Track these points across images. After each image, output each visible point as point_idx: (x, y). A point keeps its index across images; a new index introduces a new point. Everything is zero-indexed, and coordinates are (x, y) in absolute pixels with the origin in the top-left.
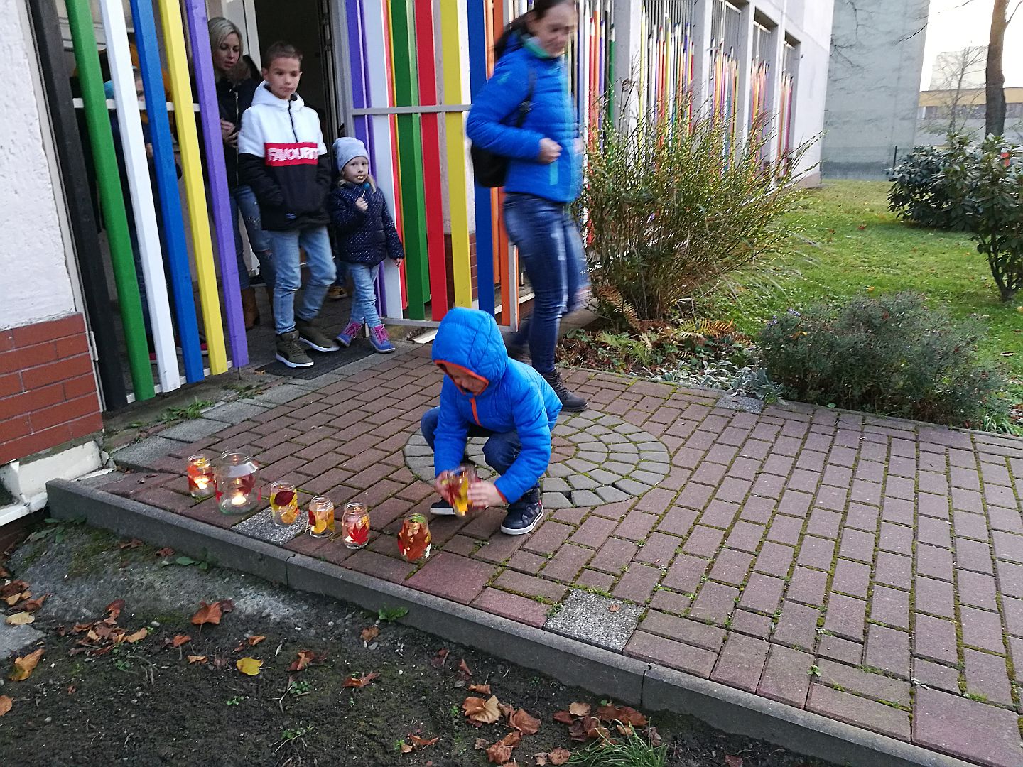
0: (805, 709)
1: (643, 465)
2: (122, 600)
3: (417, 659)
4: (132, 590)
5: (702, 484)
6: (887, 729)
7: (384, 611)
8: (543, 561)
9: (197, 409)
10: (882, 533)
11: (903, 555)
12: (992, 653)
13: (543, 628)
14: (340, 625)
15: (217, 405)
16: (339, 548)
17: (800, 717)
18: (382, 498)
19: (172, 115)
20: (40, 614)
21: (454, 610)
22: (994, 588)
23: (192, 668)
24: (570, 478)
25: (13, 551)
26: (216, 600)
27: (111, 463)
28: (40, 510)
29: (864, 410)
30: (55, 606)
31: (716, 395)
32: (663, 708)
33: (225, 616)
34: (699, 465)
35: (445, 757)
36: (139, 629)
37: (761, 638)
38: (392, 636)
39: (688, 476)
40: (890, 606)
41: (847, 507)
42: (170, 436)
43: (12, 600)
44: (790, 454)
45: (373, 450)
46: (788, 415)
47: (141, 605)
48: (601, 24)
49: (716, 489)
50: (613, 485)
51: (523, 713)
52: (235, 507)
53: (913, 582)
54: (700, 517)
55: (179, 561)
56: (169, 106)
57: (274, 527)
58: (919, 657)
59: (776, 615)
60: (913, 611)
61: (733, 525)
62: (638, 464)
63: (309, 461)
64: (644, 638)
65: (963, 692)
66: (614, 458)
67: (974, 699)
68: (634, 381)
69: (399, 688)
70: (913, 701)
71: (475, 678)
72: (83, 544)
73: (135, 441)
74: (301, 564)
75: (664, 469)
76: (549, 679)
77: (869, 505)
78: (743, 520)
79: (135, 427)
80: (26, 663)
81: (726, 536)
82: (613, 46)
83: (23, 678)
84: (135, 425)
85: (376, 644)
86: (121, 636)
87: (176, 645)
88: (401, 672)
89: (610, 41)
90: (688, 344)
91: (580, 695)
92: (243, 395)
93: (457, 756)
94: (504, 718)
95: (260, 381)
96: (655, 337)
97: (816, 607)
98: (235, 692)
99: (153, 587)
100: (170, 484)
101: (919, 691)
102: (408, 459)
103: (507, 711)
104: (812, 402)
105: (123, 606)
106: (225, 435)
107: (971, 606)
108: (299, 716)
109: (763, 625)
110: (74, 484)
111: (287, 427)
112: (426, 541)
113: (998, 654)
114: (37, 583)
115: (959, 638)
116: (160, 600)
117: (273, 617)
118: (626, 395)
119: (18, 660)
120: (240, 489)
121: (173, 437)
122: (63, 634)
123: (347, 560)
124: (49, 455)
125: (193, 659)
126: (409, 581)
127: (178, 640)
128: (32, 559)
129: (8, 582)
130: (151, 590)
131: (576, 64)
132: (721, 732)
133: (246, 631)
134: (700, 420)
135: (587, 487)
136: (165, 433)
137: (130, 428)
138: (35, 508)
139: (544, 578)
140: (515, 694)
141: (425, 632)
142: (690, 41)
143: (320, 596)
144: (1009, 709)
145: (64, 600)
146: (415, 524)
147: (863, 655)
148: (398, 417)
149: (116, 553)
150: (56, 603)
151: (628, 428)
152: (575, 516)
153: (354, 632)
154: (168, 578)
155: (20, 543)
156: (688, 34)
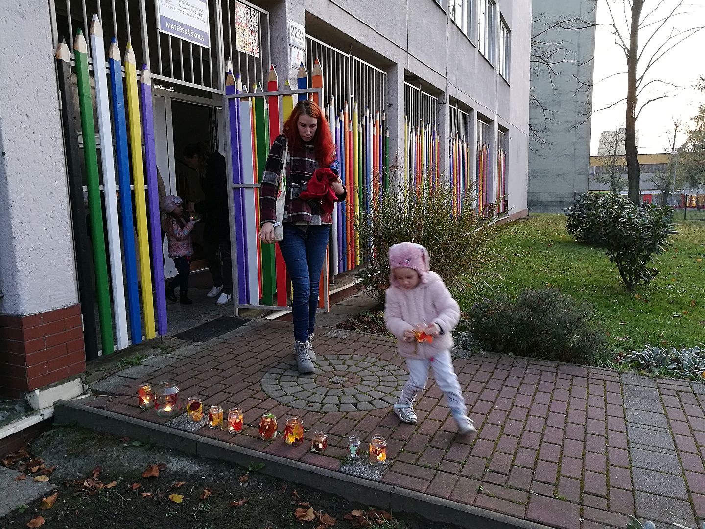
0: (473, 506)
2: (100, 467)
3: (270, 491)
4: (106, 461)
5: (431, 397)
6: (512, 514)
7: (251, 466)
8: (339, 439)
9: (138, 360)
10: (528, 422)
11: (537, 432)
12: (574, 478)
13: (338, 471)
14: (227, 475)
15: (149, 358)
16: (226, 434)
17: (469, 509)
18: (250, 408)
19: (133, 192)
20: (53, 475)
21: (290, 463)
22: (583, 447)
23: (144, 499)
24: (357, 395)
25: (32, 443)
26: (156, 463)
27: (89, 391)
28: (49, 418)
29: (530, 356)
30: (60, 472)
32: (401, 510)
33: (162, 472)
34: (431, 387)
36: (112, 481)
37: (454, 474)
38: (256, 479)
40: (525, 457)
41: (511, 409)
42: (123, 375)
43: (34, 469)
44: (483, 381)
45: (243, 382)
46: (483, 359)
47: (111, 469)
48: (380, 128)
49: (439, 400)
50: (381, 399)
51: (327, 515)
52: (166, 413)
53: (540, 445)
54: (428, 415)
55: (134, 443)
56: (132, 187)
57: (189, 423)
58: (536, 481)
59: (463, 463)
60: (537, 459)
61: (446, 418)
62: (396, 387)
63: (206, 388)
64: (392, 474)
65: (555, 496)
66: (383, 384)
67: (560, 499)
69: (260, 506)
70: (528, 500)
71: (301, 500)
72: (76, 437)
73: (103, 378)
74: (205, 442)
76: (341, 498)
77: (523, 407)
79: (102, 371)
80: (50, 500)
81: (442, 425)
82: (388, 139)
83: (48, 508)
84: (102, 369)
85: (247, 484)
86: (102, 485)
87: (134, 489)
88: (261, 498)
89: (386, 137)
91: (358, 506)
92: (164, 351)
94: (317, 518)
95: (174, 344)
97: (486, 459)
98: (170, 511)
99: (119, 459)
100: (126, 402)
101: (533, 497)
102: (263, 386)
103: (318, 515)
104: (500, 352)
105: (101, 470)
106: (156, 374)
107: (569, 457)
108: (205, 521)
109: (456, 468)
110: (69, 402)
111: (192, 369)
112: (275, 428)
113: (577, 479)
114: (48, 460)
115: (558, 471)
116: (123, 466)
117: (189, 472)
118: (392, 350)
119: (44, 499)
120: (169, 402)
121: (125, 376)
122: (68, 486)
123: (231, 440)
124: (55, 386)
125: (145, 494)
126: (265, 450)
127: (135, 486)
128: (45, 447)
129: (31, 460)
130: (118, 461)
131: (365, 152)
132: (431, 521)
133: (174, 480)
135: (367, 400)
136: (120, 374)
137: (98, 371)
138: (46, 417)
139: (340, 447)
140: (323, 507)
141: (274, 477)
142: (436, 133)
143: (215, 459)
144: (577, 503)
145: (66, 468)
146: (269, 417)
147: (507, 481)
148: (257, 363)
149: (95, 442)
150: (61, 470)
151: (392, 367)
152: (359, 416)
153: (235, 478)
154: (128, 453)
155: (36, 438)
156: (435, 130)
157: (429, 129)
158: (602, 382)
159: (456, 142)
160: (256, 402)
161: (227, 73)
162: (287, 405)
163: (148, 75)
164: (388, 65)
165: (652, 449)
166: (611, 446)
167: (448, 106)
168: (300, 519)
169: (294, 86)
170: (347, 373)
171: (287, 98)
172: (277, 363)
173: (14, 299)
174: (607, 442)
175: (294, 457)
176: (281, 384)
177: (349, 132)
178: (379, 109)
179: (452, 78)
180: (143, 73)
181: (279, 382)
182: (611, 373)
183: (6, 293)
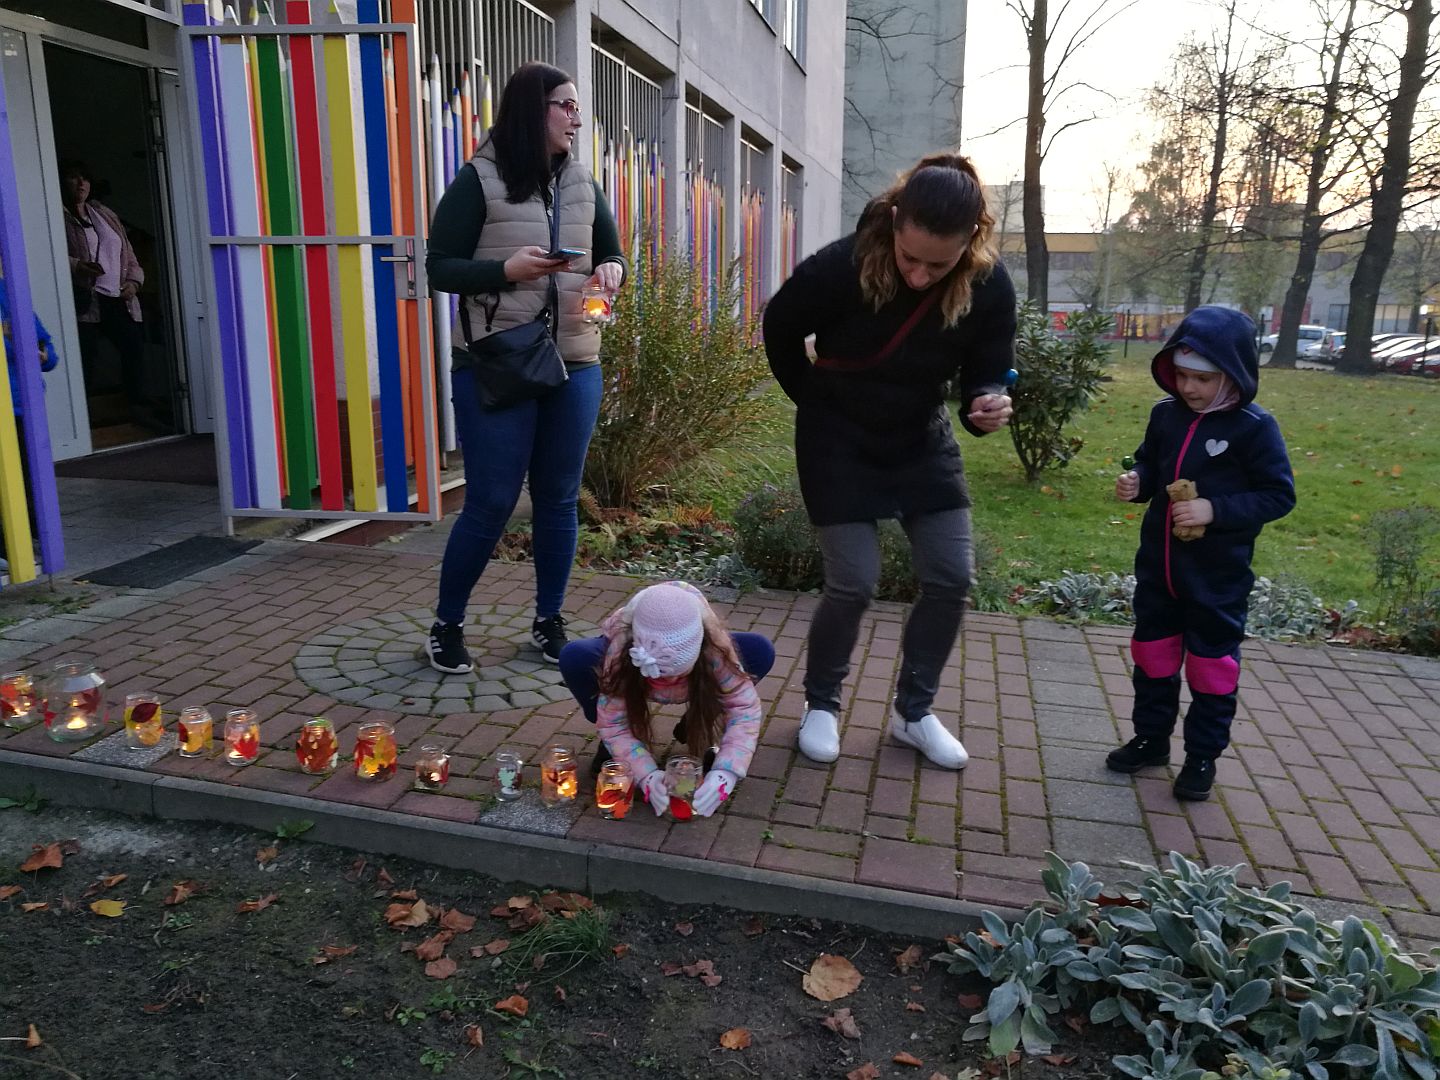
0: (755, 867)
3: (327, 874)
6: (830, 875)
7: (284, 827)
8: (475, 763)
10: (854, 710)
11: (872, 729)
12: (943, 804)
13: (476, 823)
14: (227, 850)
15: (22, 623)
16: (221, 766)
17: (749, 874)
18: (274, 712)
21: (371, 815)
23: (31, 916)
24: (508, 680)
26: (53, 841)
32: (611, 888)
33: (68, 860)
35: (368, 963)
38: (295, 855)
40: (851, 774)
45: (254, 665)
46: (766, 603)
51: (454, 912)
52: (72, 733)
57: (130, 750)
58: (873, 814)
60: (874, 776)
63: (167, 680)
64: (591, 822)
65: (910, 838)
67: (919, 843)
68: (590, 575)
69: (307, 907)
70: (861, 850)
71: (397, 886)
74: (173, 786)
76: (484, 877)
85: (275, 865)
88: (308, 890)
90: (660, 536)
91: (519, 889)
92: (60, 609)
93: (381, 960)
94: (434, 920)
95: (83, 593)
96: (620, 530)
97: (777, 781)
98: (94, 934)
101: (868, 840)
102: (301, 671)
103: (436, 913)
104: (794, 589)
106: (42, 656)
108: (182, 948)
111: (131, 644)
112: (333, 746)
113: (950, 806)
115: (915, 796)
117: (136, 852)
118: (580, 591)
120: (80, 708)
123: (233, 777)
125: (30, 906)
126: (314, 792)
127: (5, 892)
132: (672, 904)
133: (100, 873)
135: (530, 688)
139: (477, 778)
140: (446, 897)
141: (336, 846)
142: (658, 161)
143: (197, 822)
144: (950, 847)
146: (318, 727)
147: (819, 818)
148: (283, 627)
152: (514, 718)
153: (245, 856)
156: (656, 152)
157: (643, 149)
158: (988, 637)
159: (700, 183)
160: (286, 702)
162: (355, 704)
165: (1079, 745)
166: (1009, 746)
167: (682, 104)
168: (397, 924)
169: (349, 18)
170: (485, 638)
171: (332, 43)
172: (326, 626)
174: (1001, 740)
175: (377, 801)
176: (340, 664)
179: (691, 45)
181: (336, 661)
182: (1005, 621)
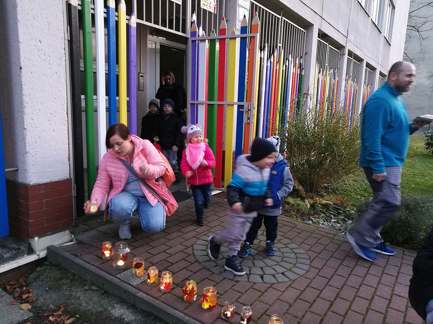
1: (298, 265)
2: (66, 303)
4: (71, 299)
5: (323, 277)
16: (158, 291)
18: (180, 269)
20: (34, 304)
24: (264, 268)
25: (29, 274)
27: (75, 240)
28: (43, 258)
29: (404, 247)
30: (41, 302)
31: (335, 233)
34: (323, 267)
36: (71, 318)
39: (317, 272)
41: (391, 297)
43: (24, 297)
44: (366, 266)
45: (181, 245)
47: (74, 306)
48: (298, 68)
49: (330, 280)
50: (283, 274)
52: (119, 266)
54: (320, 294)
55: (94, 288)
56: (117, 98)
57: (133, 277)
61: (335, 299)
62: (295, 264)
63: (153, 248)
66: (285, 260)
68: (299, 222)
72: (57, 275)
73: (85, 231)
75: (306, 268)
77: (402, 297)
78: (340, 298)
82: (303, 76)
84: (87, 224)
86: (62, 321)
89: (302, 74)
90: (326, 206)
96: (312, 202)
99: (80, 299)
100: (95, 253)
102: (194, 251)
105: (66, 306)
110: (57, 248)
114: (36, 290)
116: (81, 305)
117: (126, 320)
118: (294, 230)
120: (121, 259)
121: (101, 230)
122: (40, 316)
123: (161, 297)
124: (50, 235)
126: (185, 311)
128: (36, 279)
129: (25, 288)
130: (78, 300)
131: (286, 84)
134: (326, 245)
135: (271, 274)
136: (98, 228)
137: (84, 225)
138: (41, 257)
142: (337, 75)
143: (147, 312)
145: (45, 299)
146: (191, 285)
149: (68, 281)
150: (41, 300)
151: (293, 246)
152: (263, 288)
154: (87, 295)
155: (33, 271)
156: (336, 72)
157: (332, 71)
159: (350, 82)
160: (186, 264)
161: (192, 23)
162: (209, 269)
163: (134, 20)
164: (307, 26)
167: (346, 56)
169: (238, 33)
170: (258, 246)
171: (232, 41)
172: (207, 232)
173: (24, 172)
177: (276, 69)
178: (298, 56)
179: (351, 37)
180: (131, 18)
183: (19, 167)
